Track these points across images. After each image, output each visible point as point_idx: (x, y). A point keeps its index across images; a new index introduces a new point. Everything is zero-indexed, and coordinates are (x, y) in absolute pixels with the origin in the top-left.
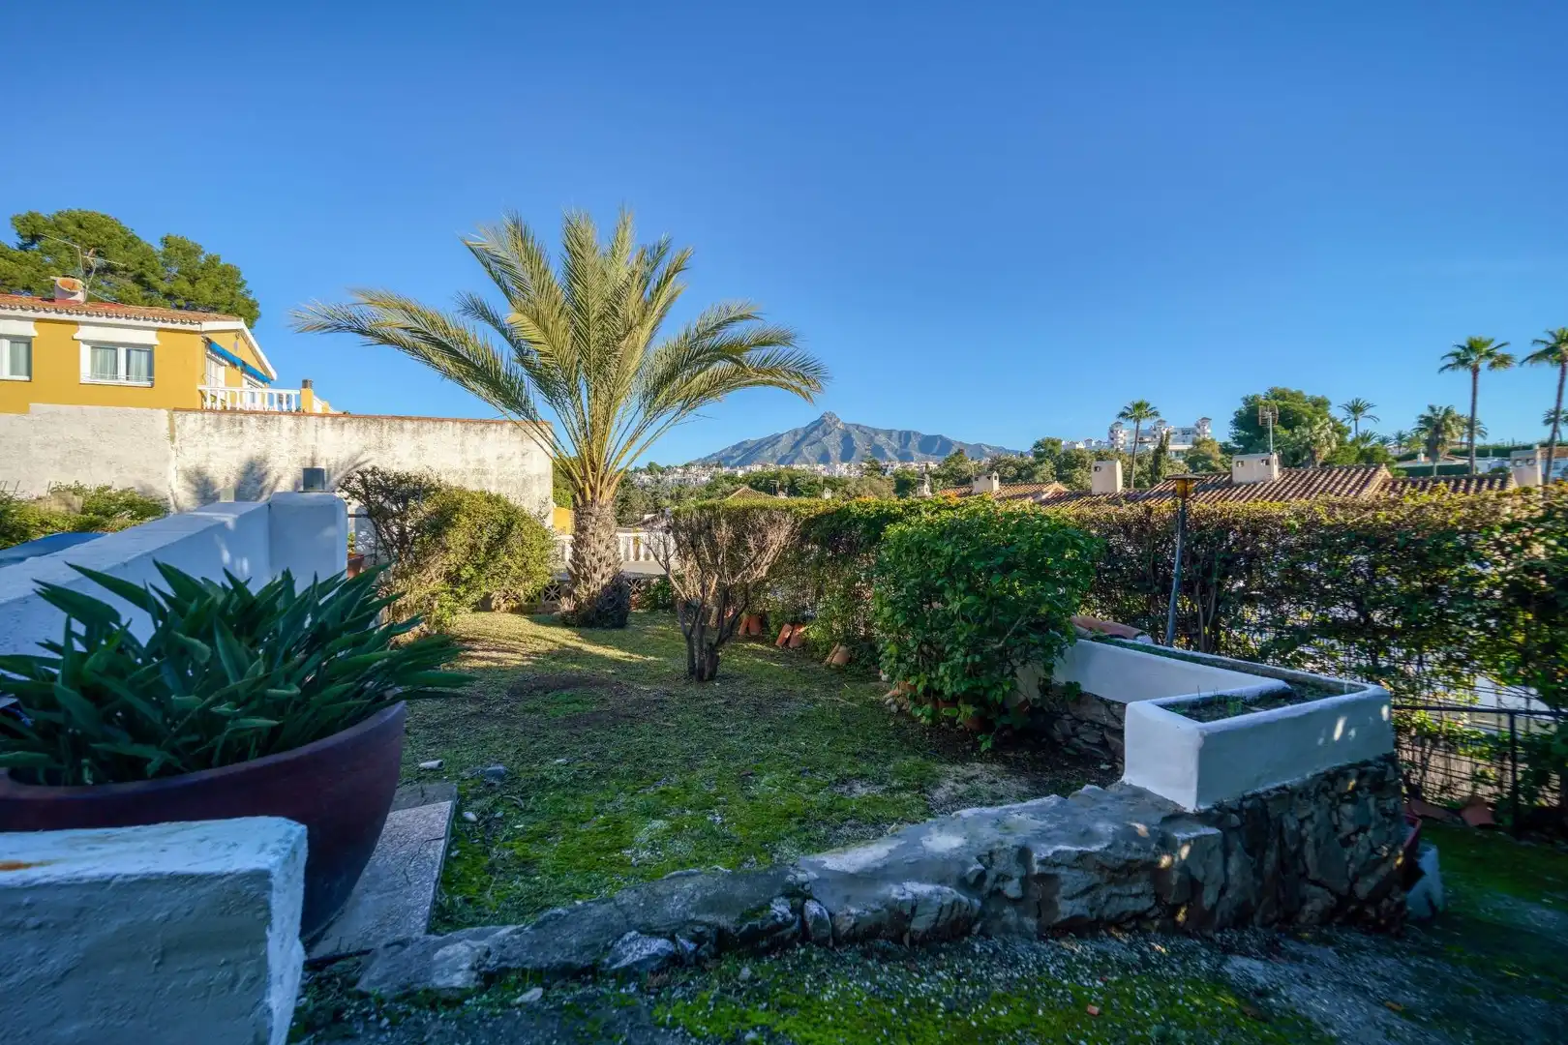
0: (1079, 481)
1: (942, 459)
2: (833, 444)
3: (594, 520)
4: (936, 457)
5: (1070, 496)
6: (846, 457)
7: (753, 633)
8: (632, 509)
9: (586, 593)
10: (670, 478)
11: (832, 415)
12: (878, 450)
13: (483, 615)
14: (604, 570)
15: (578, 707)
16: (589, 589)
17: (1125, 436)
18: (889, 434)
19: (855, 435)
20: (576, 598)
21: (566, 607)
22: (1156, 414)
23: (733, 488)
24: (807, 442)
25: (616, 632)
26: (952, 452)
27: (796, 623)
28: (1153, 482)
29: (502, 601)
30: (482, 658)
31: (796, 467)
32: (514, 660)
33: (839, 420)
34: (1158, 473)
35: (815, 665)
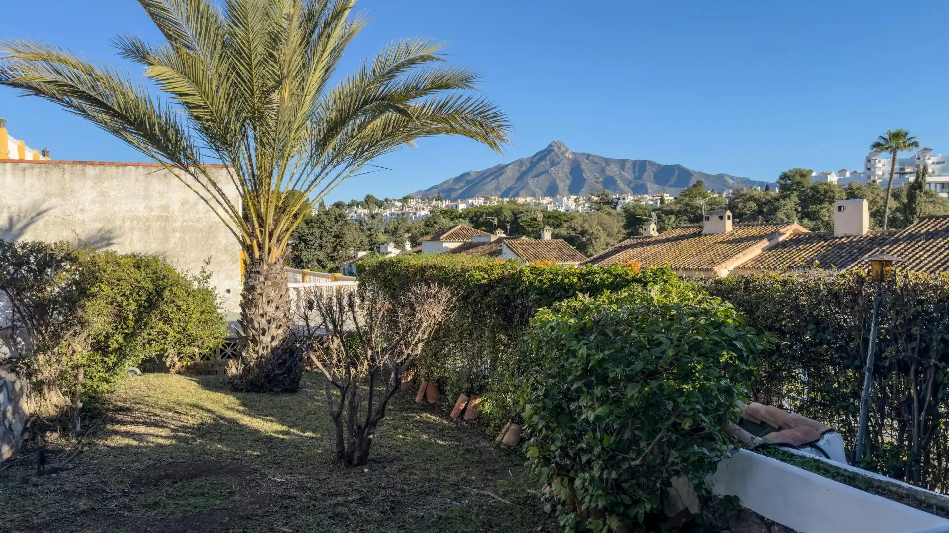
0: (826, 219)
1: (678, 191)
2: (561, 175)
3: (262, 279)
4: (673, 189)
5: (810, 237)
6: (574, 190)
7: (431, 401)
8: (345, 246)
9: (255, 356)
10: (388, 212)
11: (559, 145)
12: (610, 182)
13: (151, 377)
14: (274, 332)
15: (201, 501)
16: (257, 352)
17: (882, 165)
18: (622, 163)
19: (585, 165)
20: (244, 361)
21: (234, 371)
22: (916, 144)
23: (451, 224)
24: (533, 173)
25: (285, 398)
26: (691, 184)
27: (471, 394)
28: (907, 222)
29: (176, 359)
30: (127, 434)
31: (521, 200)
32: (159, 436)
33: (567, 150)
34: (913, 212)
35: (484, 443)
